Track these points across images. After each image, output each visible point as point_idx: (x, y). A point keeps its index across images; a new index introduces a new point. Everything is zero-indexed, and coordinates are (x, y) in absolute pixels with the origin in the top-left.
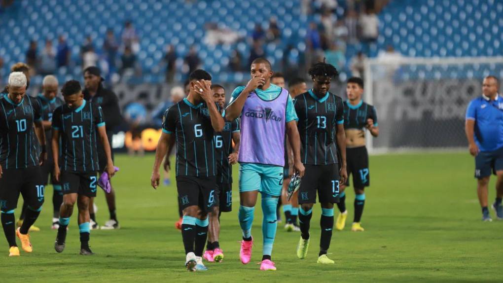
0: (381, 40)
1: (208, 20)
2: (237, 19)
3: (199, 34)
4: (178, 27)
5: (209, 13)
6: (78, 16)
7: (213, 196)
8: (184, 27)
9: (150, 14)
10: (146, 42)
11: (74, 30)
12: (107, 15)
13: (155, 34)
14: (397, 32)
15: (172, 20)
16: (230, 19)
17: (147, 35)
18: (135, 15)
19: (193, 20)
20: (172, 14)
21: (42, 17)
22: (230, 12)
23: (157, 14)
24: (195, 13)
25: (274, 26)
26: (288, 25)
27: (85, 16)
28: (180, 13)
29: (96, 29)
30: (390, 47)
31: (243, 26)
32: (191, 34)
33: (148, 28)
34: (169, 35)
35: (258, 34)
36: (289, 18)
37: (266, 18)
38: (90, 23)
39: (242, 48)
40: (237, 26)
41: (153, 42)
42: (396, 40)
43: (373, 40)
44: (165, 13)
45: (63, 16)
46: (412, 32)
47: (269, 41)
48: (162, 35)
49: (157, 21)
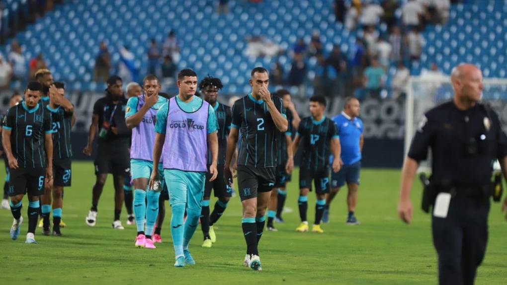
0: (424, 58)
1: (250, 31)
2: (279, 32)
3: (240, 45)
4: (219, 38)
5: (251, 24)
6: (119, 23)
7: (42, 181)
8: (226, 39)
9: (191, 24)
10: (186, 52)
11: (115, 37)
12: (148, 23)
13: (196, 45)
14: (440, 51)
15: (213, 31)
16: (272, 32)
17: (188, 45)
18: (177, 24)
19: (235, 31)
20: (213, 24)
21: (83, 22)
22: (272, 25)
23: (198, 24)
24: (236, 24)
25: (316, 40)
26: (330, 40)
27: (127, 23)
28: (222, 24)
29: (137, 37)
30: (433, 65)
31: (285, 39)
32: (232, 45)
33: (189, 37)
34: (210, 45)
35: (300, 47)
36: (331, 33)
37: (307, 32)
38: (132, 30)
39: (283, 60)
40: (279, 38)
41: (193, 51)
42: (439, 58)
43: (416, 58)
44: (206, 24)
45: (105, 23)
46: (456, 51)
47: (310, 55)
48: (203, 45)
49: (198, 31)
